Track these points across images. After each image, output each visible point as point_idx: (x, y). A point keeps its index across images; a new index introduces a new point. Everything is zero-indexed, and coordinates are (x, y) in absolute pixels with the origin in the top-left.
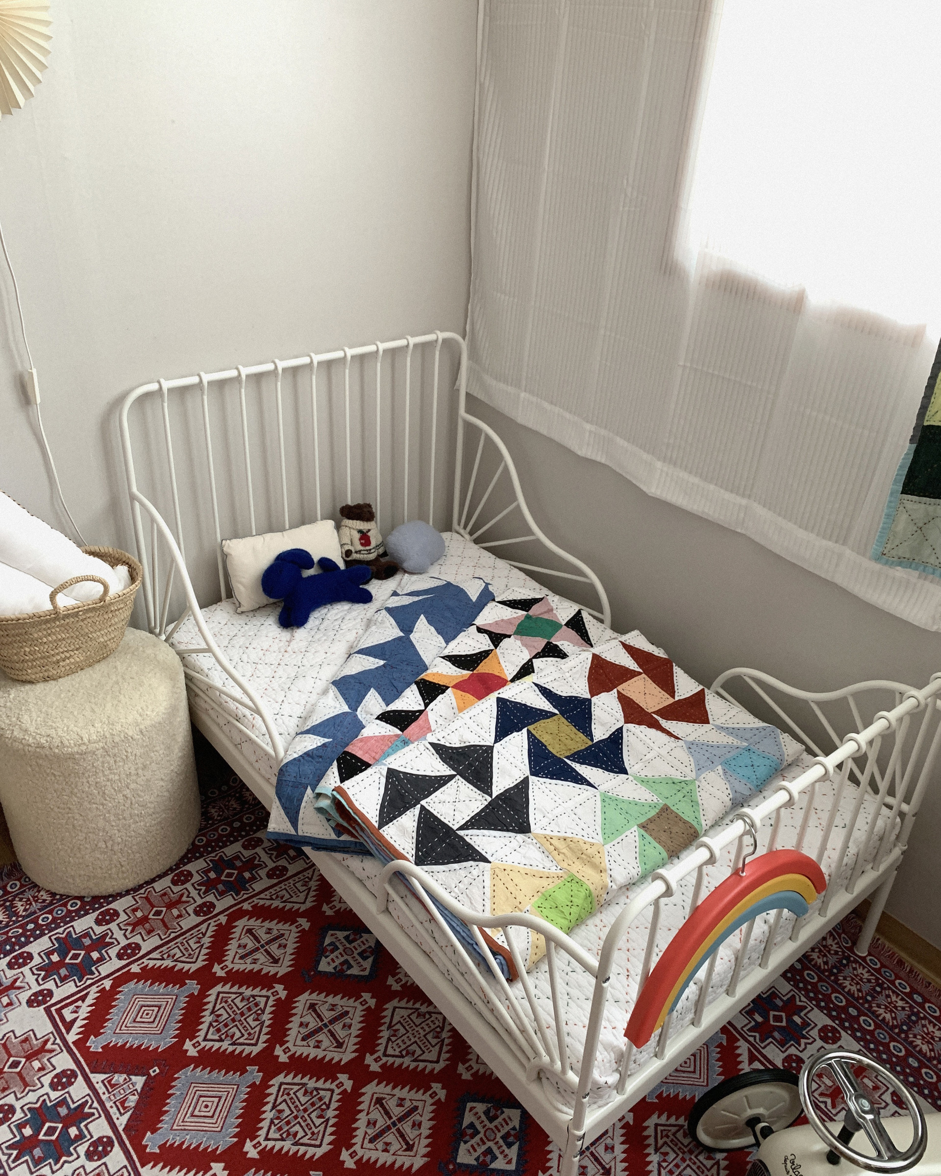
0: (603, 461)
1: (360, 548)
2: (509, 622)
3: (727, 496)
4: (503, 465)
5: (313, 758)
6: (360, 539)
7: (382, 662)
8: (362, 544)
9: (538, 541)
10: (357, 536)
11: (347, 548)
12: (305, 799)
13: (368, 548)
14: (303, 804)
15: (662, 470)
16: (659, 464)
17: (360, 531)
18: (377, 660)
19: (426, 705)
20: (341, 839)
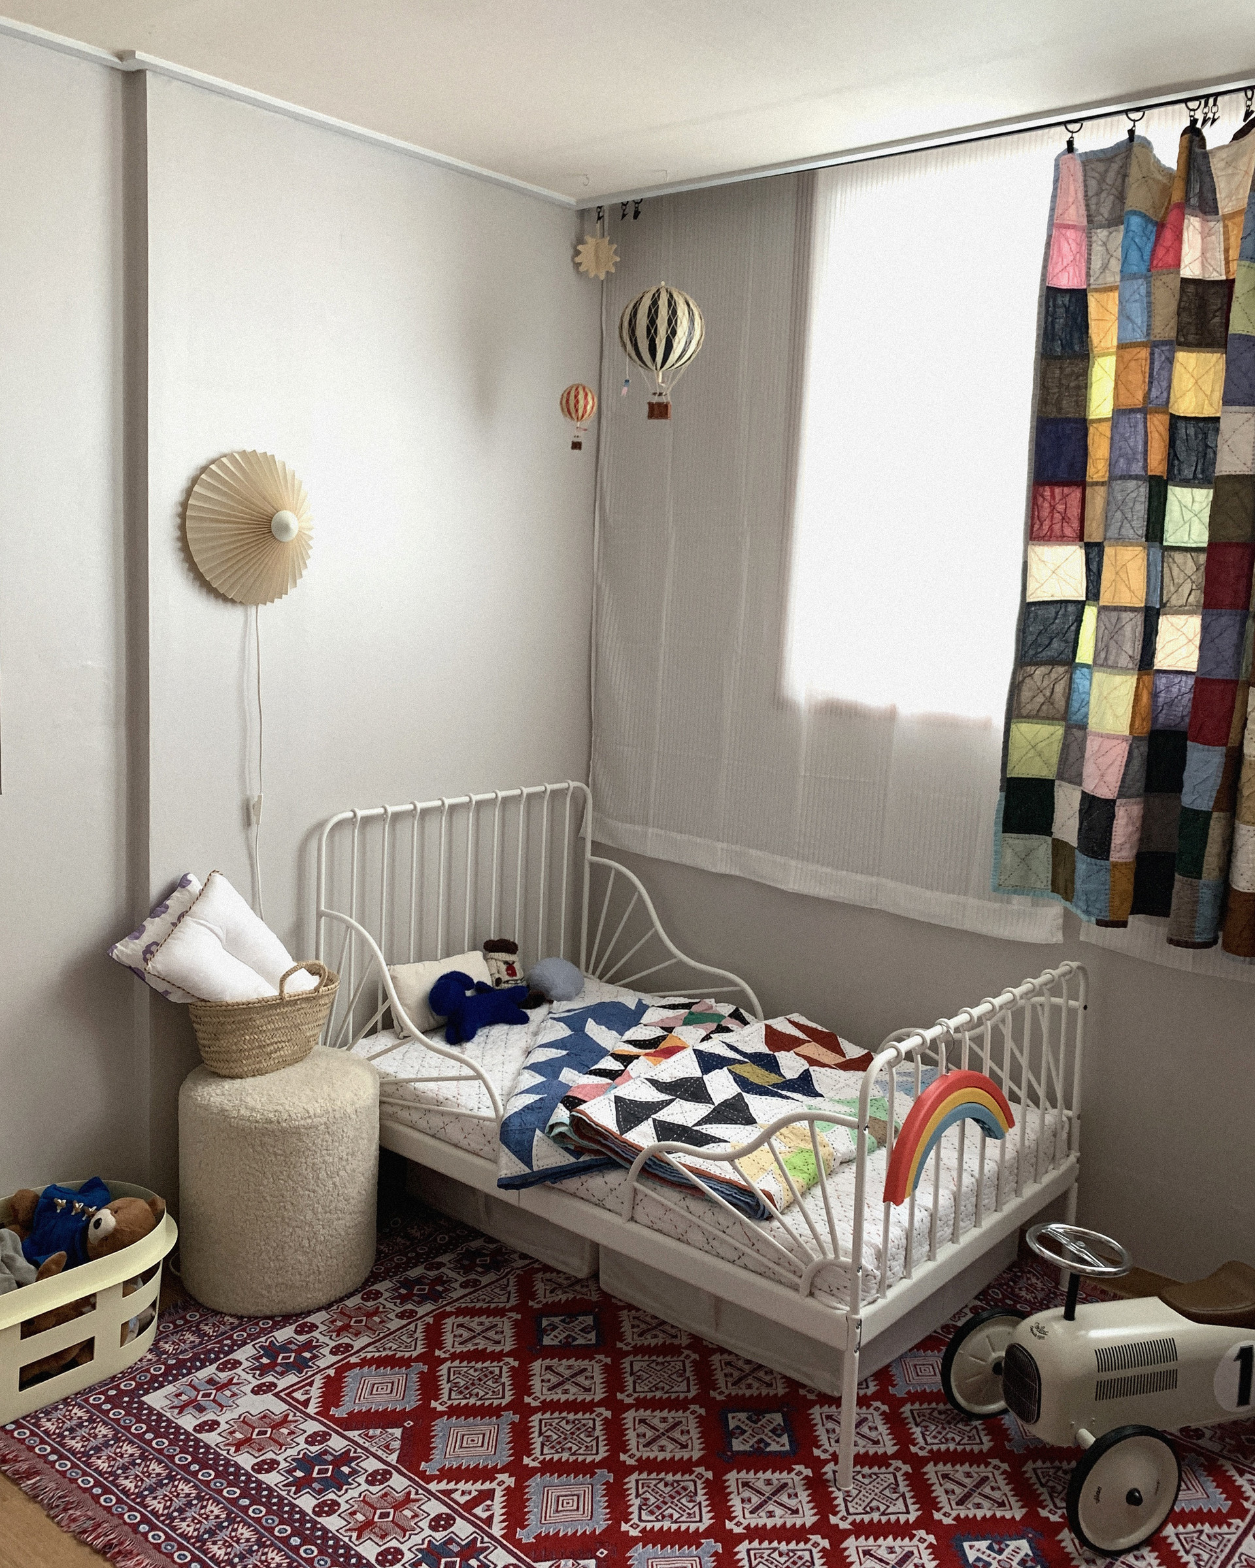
0: (737, 873)
1: (507, 978)
2: (675, 1018)
3: (859, 877)
4: (635, 897)
5: (533, 1110)
6: (507, 970)
7: (564, 1053)
8: (508, 974)
9: (681, 963)
10: (503, 967)
11: (497, 976)
12: (536, 1138)
13: (515, 978)
14: (535, 1143)
15: (796, 867)
16: (793, 863)
17: (506, 963)
18: (559, 1051)
19: (626, 1067)
20: (581, 1160)
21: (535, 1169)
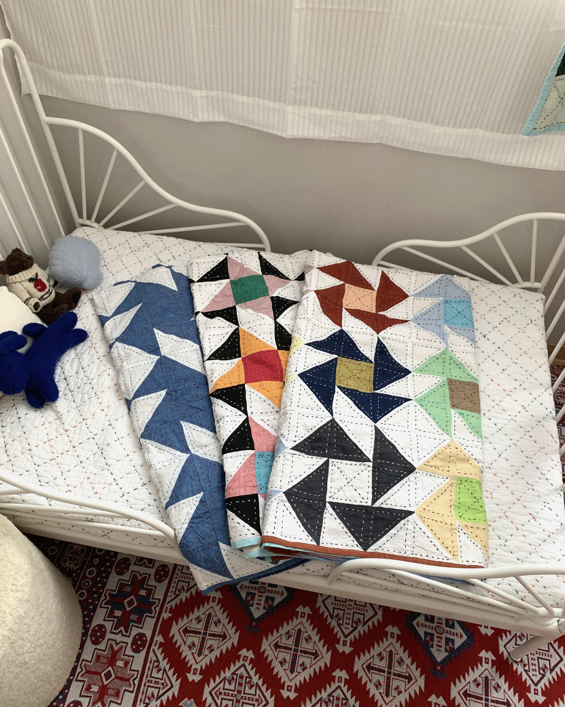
0: (222, 119)
2: (222, 294)
9: (179, 207)
11: (33, 302)
12: (223, 553)
14: (225, 558)
17: (31, 280)
18: (159, 393)
19: (245, 412)
21: (236, 577)
